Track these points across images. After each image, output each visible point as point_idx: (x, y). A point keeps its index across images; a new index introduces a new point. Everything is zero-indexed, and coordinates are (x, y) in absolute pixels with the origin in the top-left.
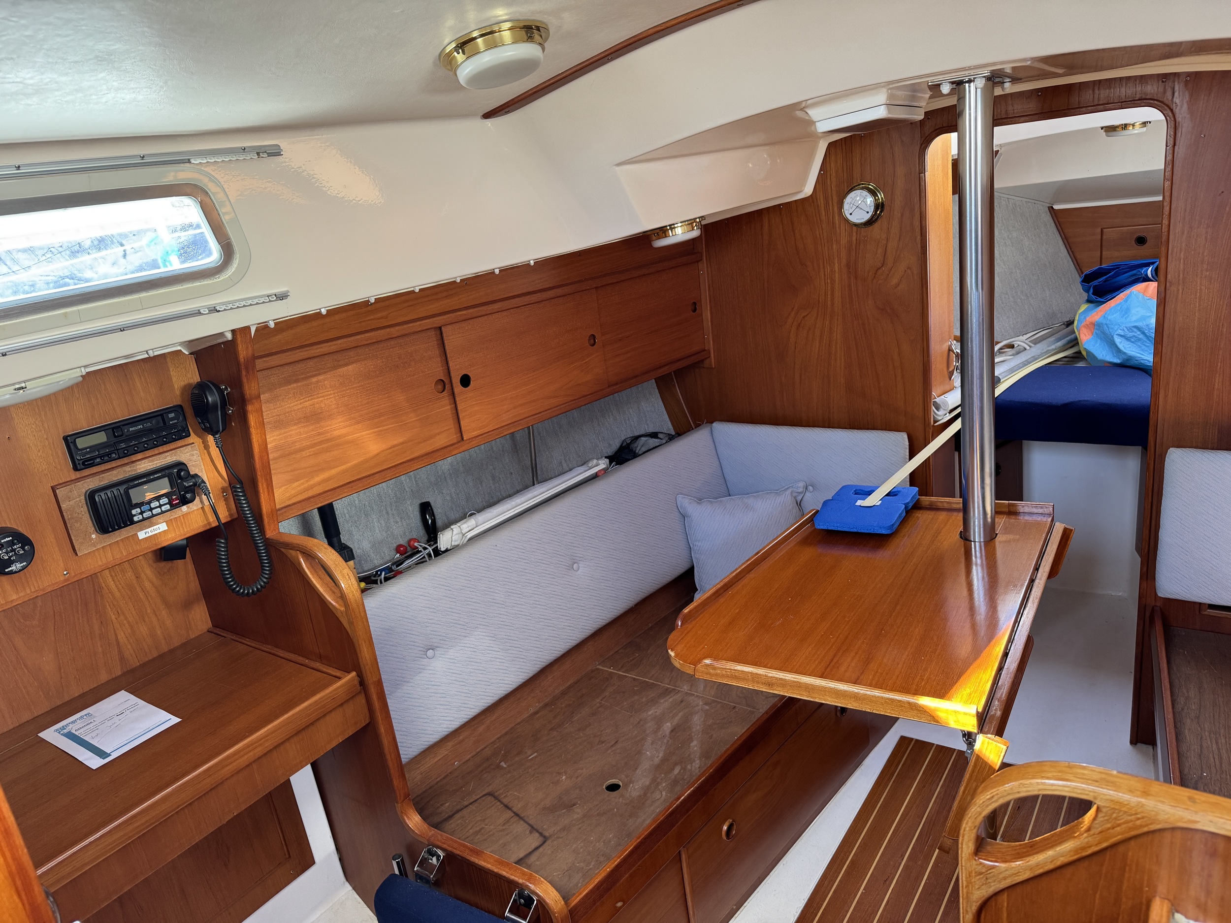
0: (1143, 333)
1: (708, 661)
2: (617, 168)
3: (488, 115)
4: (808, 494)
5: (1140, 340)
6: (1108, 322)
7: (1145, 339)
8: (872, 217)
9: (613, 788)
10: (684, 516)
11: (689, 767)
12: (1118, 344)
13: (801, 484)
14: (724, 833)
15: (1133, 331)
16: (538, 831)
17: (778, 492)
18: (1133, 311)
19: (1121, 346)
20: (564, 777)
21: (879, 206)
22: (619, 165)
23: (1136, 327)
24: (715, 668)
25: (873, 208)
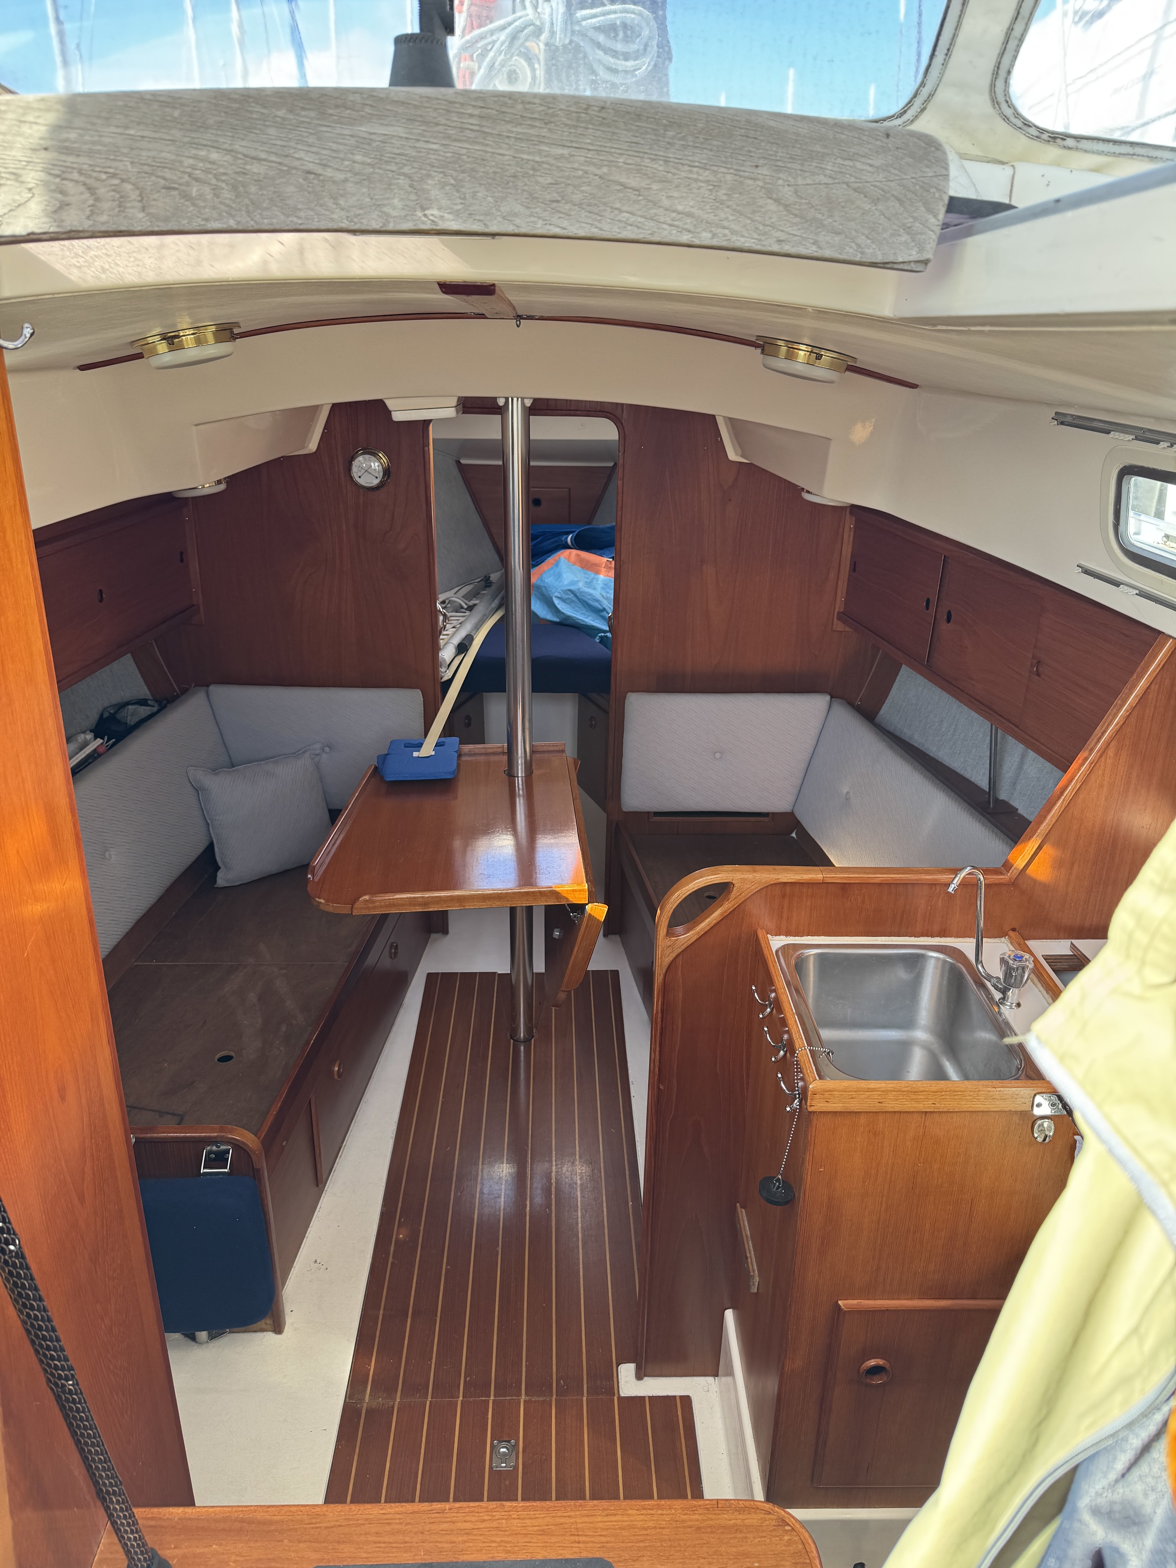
0: (576, 596)
1: (367, 897)
2: (194, 428)
3: (83, 368)
4: (324, 756)
5: (573, 601)
6: (546, 585)
7: (577, 601)
8: (381, 482)
9: (226, 1059)
10: (198, 790)
11: (294, 1022)
12: (557, 605)
13: (318, 746)
14: (336, 1073)
15: (568, 594)
16: (168, 1113)
17: (296, 754)
18: (564, 576)
19: (559, 607)
20: (166, 1065)
21: (387, 472)
22: (196, 425)
23: (570, 590)
24: (374, 902)
25: (381, 474)
